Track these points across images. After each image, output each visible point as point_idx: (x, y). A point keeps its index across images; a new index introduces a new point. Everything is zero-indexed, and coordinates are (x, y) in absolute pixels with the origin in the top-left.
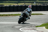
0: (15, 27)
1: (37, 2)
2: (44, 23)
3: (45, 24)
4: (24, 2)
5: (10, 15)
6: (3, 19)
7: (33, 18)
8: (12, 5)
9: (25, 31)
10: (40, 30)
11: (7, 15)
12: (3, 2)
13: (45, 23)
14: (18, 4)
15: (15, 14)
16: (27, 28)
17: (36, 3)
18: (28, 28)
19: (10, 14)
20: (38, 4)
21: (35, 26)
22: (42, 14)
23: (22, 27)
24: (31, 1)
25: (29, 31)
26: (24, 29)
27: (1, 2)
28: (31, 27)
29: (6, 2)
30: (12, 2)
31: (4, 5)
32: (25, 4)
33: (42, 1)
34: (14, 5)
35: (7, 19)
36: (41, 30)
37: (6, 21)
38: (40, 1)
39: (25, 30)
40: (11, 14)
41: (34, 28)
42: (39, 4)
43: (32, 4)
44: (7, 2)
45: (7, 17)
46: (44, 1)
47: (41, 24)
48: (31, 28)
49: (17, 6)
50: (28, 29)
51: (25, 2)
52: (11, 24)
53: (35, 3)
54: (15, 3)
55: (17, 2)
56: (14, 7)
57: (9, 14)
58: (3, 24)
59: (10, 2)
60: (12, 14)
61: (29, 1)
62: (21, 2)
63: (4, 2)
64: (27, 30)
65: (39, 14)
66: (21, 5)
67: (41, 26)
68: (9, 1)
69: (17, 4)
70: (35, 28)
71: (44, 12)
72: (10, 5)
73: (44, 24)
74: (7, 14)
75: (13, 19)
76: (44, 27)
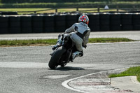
0: (50, 77)
1: (114, 3)
2: (132, 66)
3: (137, 67)
4: (76, 3)
5: (33, 43)
6: (14, 55)
7: (101, 52)
8: (41, 12)
9: (79, 87)
10: (123, 85)
11: (24, 43)
12: (14, 4)
13: (135, 66)
14: (59, 10)
15: (50, 40)
16: (82, 81)
17: (111, 7)
18: (87, 80)
19: (33, 38)
20: (116, 10)
21: (107, 74)
22: (129, 40)
23: (69, 78)
24: (95, 3)
25: (91, 88)
26: (75, 82)
27: (9, 4)
28: (95, 77)
29: (23, 4)
30: (40, 4)
31: (15, 13)
32: (80, 9)
33: (127, 2)
34: (45, 14)
35: (24, 53)
36: (125, 87)
37: (22, 61)
38: (122, 2)
39: (77, 85)
40: (36, 38)
41: (103, 80)
42: (120, 11)
43: (98, 10)
44: (27, 4)
45: (26, 47)
46: (134, 3)
47: (123, 69)
48: (95, 80)
49: (55, 16)
50: (88, 84)
51: (79, 3)
52: (38, 69)
53: (107, 7)
54: (48, 7)
55: (55, 4)
56: (45, 18)
57: (30, 40)
58: (14, 69)
59: (34, 4)
60: (41, 40)
61: (91, 3)
62: (66, 3)
63: (18, 4)
64: (84, 87)
65: (119, 40)
66: (67, 13)
67: (124, 74)
68: (32, 2)
69: (54, 11)
70: (107, 81)
71: (134, 34)
72: (35, 12)
73: (134, 68)
74: (24, 41)
75: (43, 53)
76: (134, 78)
